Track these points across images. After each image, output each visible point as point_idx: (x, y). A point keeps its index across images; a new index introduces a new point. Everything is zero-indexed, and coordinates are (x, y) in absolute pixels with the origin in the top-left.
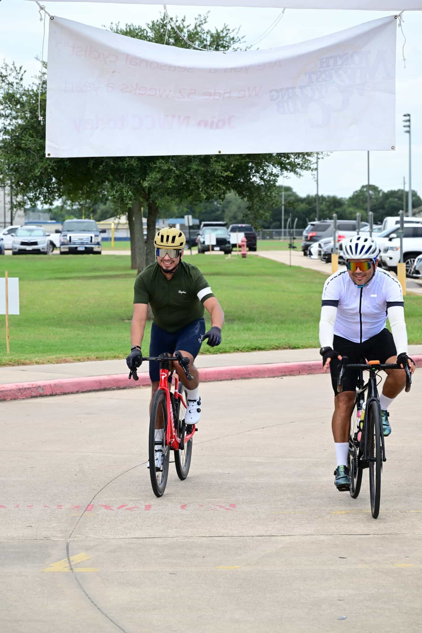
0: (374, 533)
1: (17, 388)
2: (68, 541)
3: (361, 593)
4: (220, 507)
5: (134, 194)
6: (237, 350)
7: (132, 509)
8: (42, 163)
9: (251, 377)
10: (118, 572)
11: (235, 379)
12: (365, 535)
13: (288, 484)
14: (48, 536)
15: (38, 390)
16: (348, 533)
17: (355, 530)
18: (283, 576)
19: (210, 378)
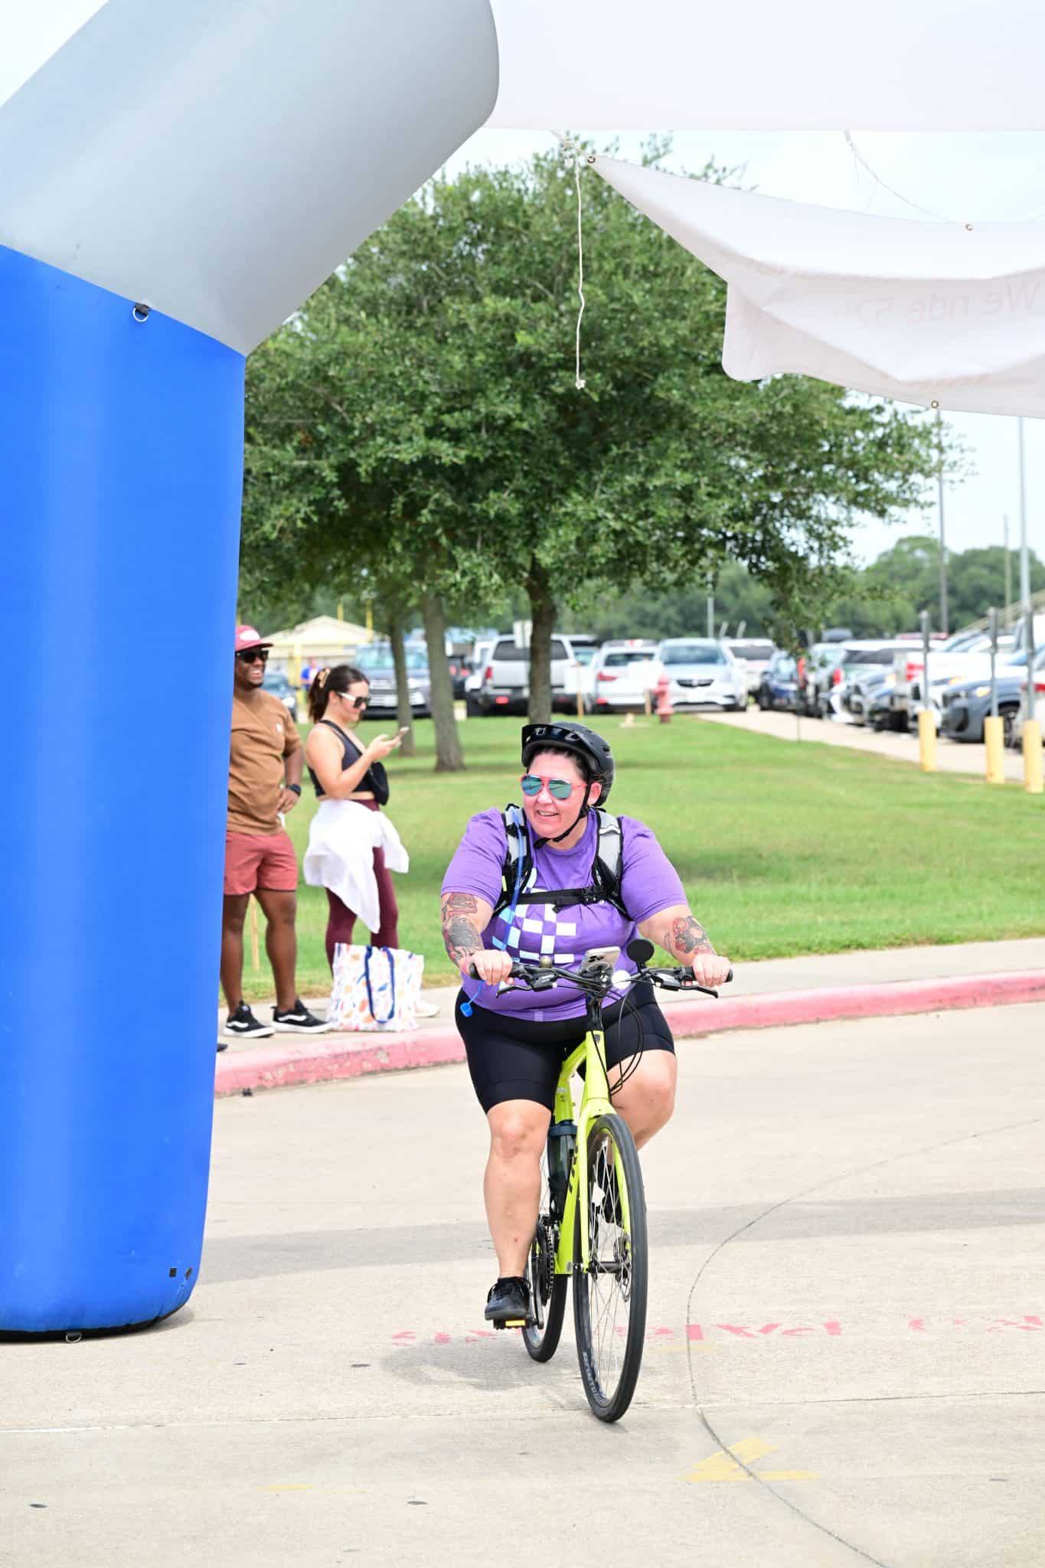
1: (329, 1051)
2: (698, 1411)
4: (1007, 1324)
5: (504, 578)
7: (798, 1333)
8: (282, 508)
10: (865, 1479)
11: (826, 1020)
14: (641, 1401)
15: (378, 1056)
19: (768, 1020)
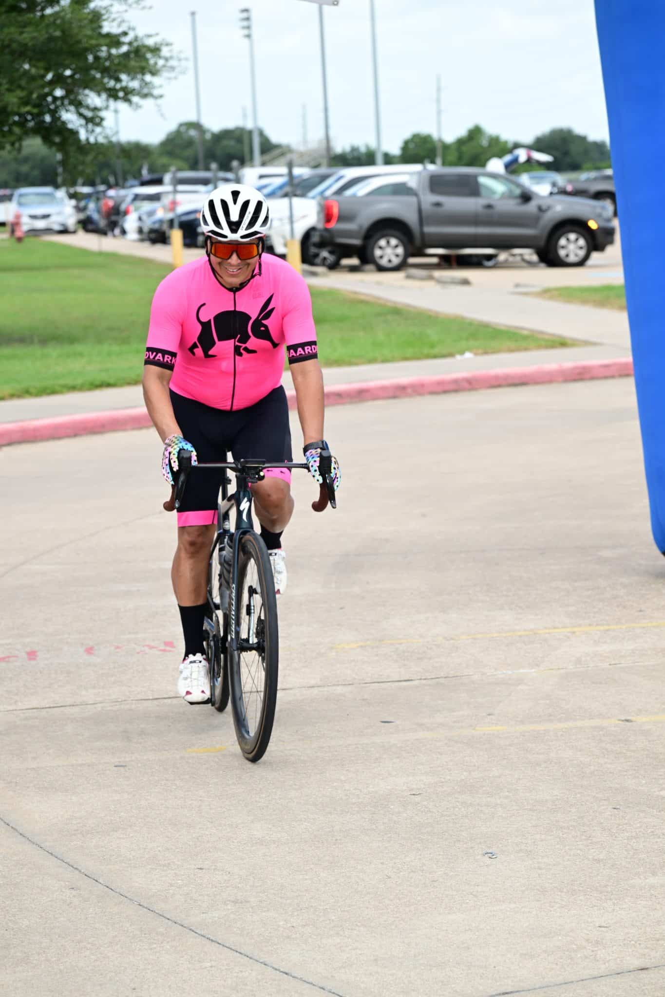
0: (419, 678)
3: (444, 780)
4: (151, 647)
6: (73, 388)
7: (7, 659)
9: (105, 430)
10: (27, 769)
11: (81, 436)
12: (405, 681)
16: (375, 680)
17: (385, 674)
18: (302, 758)
19: (42, 436)
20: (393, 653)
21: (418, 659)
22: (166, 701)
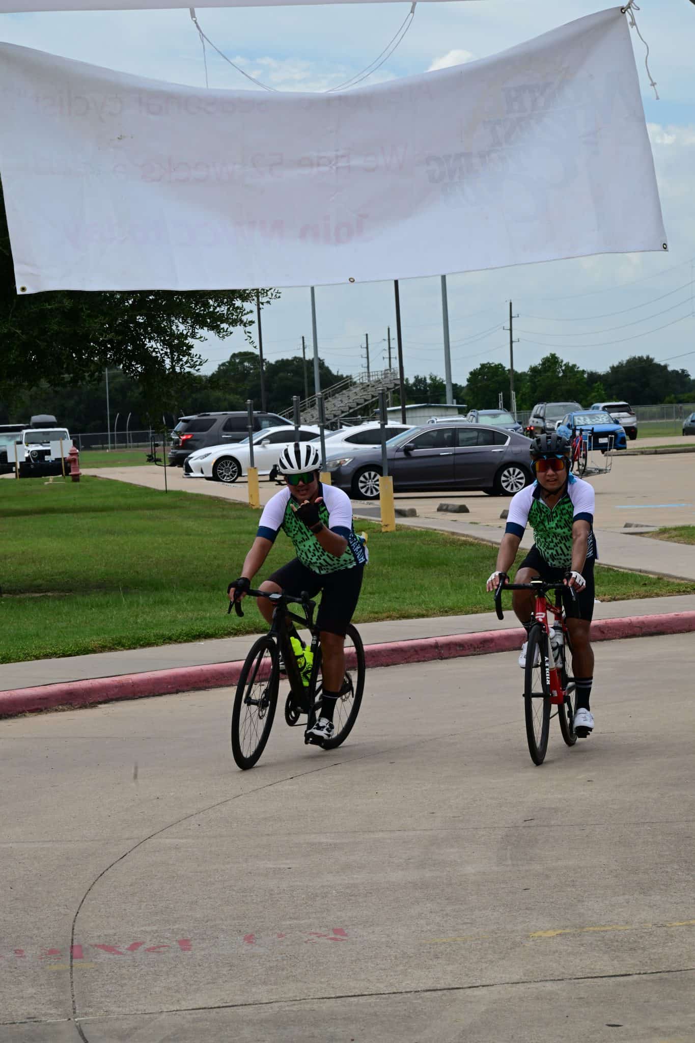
0: (638, 972)
2: (78, 1024)
4: (319, 937)
6: (169, 640)
7: (158, 950)
9: (210, 685)
11: (184, 692)
12: (622, 975)
13: (409, 882)
14: (32, 1016)
16: (589, 975)
17: (598, 967)
19: (141, 692)
20: (599, 943)
21: (631, 949)
22: (352, 999)
